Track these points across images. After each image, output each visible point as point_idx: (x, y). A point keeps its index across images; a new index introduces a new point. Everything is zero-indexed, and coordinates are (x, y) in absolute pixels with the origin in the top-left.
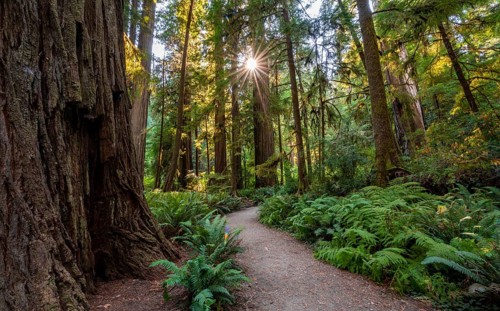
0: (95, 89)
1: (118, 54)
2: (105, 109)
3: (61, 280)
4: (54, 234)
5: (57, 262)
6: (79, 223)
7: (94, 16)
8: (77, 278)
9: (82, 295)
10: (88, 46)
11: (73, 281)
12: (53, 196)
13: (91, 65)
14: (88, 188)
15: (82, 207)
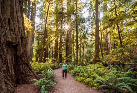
0: (15, 37)
1: (22, 27)
2: (18, 42)
3: (7, 83)
4: (5, 73)
5: (6, 79)
6: (11, 71)
7: (14, 16)
8: (11, 83)
9: (13, 87)
10: (12, 25)
11: (10, 83)
12: (4, 64)
13: (13, 30)
14: (14, 62)
15: (12, 67)
